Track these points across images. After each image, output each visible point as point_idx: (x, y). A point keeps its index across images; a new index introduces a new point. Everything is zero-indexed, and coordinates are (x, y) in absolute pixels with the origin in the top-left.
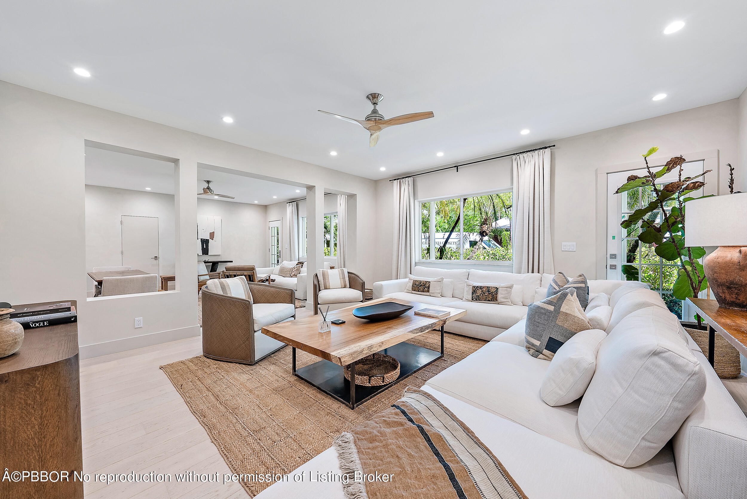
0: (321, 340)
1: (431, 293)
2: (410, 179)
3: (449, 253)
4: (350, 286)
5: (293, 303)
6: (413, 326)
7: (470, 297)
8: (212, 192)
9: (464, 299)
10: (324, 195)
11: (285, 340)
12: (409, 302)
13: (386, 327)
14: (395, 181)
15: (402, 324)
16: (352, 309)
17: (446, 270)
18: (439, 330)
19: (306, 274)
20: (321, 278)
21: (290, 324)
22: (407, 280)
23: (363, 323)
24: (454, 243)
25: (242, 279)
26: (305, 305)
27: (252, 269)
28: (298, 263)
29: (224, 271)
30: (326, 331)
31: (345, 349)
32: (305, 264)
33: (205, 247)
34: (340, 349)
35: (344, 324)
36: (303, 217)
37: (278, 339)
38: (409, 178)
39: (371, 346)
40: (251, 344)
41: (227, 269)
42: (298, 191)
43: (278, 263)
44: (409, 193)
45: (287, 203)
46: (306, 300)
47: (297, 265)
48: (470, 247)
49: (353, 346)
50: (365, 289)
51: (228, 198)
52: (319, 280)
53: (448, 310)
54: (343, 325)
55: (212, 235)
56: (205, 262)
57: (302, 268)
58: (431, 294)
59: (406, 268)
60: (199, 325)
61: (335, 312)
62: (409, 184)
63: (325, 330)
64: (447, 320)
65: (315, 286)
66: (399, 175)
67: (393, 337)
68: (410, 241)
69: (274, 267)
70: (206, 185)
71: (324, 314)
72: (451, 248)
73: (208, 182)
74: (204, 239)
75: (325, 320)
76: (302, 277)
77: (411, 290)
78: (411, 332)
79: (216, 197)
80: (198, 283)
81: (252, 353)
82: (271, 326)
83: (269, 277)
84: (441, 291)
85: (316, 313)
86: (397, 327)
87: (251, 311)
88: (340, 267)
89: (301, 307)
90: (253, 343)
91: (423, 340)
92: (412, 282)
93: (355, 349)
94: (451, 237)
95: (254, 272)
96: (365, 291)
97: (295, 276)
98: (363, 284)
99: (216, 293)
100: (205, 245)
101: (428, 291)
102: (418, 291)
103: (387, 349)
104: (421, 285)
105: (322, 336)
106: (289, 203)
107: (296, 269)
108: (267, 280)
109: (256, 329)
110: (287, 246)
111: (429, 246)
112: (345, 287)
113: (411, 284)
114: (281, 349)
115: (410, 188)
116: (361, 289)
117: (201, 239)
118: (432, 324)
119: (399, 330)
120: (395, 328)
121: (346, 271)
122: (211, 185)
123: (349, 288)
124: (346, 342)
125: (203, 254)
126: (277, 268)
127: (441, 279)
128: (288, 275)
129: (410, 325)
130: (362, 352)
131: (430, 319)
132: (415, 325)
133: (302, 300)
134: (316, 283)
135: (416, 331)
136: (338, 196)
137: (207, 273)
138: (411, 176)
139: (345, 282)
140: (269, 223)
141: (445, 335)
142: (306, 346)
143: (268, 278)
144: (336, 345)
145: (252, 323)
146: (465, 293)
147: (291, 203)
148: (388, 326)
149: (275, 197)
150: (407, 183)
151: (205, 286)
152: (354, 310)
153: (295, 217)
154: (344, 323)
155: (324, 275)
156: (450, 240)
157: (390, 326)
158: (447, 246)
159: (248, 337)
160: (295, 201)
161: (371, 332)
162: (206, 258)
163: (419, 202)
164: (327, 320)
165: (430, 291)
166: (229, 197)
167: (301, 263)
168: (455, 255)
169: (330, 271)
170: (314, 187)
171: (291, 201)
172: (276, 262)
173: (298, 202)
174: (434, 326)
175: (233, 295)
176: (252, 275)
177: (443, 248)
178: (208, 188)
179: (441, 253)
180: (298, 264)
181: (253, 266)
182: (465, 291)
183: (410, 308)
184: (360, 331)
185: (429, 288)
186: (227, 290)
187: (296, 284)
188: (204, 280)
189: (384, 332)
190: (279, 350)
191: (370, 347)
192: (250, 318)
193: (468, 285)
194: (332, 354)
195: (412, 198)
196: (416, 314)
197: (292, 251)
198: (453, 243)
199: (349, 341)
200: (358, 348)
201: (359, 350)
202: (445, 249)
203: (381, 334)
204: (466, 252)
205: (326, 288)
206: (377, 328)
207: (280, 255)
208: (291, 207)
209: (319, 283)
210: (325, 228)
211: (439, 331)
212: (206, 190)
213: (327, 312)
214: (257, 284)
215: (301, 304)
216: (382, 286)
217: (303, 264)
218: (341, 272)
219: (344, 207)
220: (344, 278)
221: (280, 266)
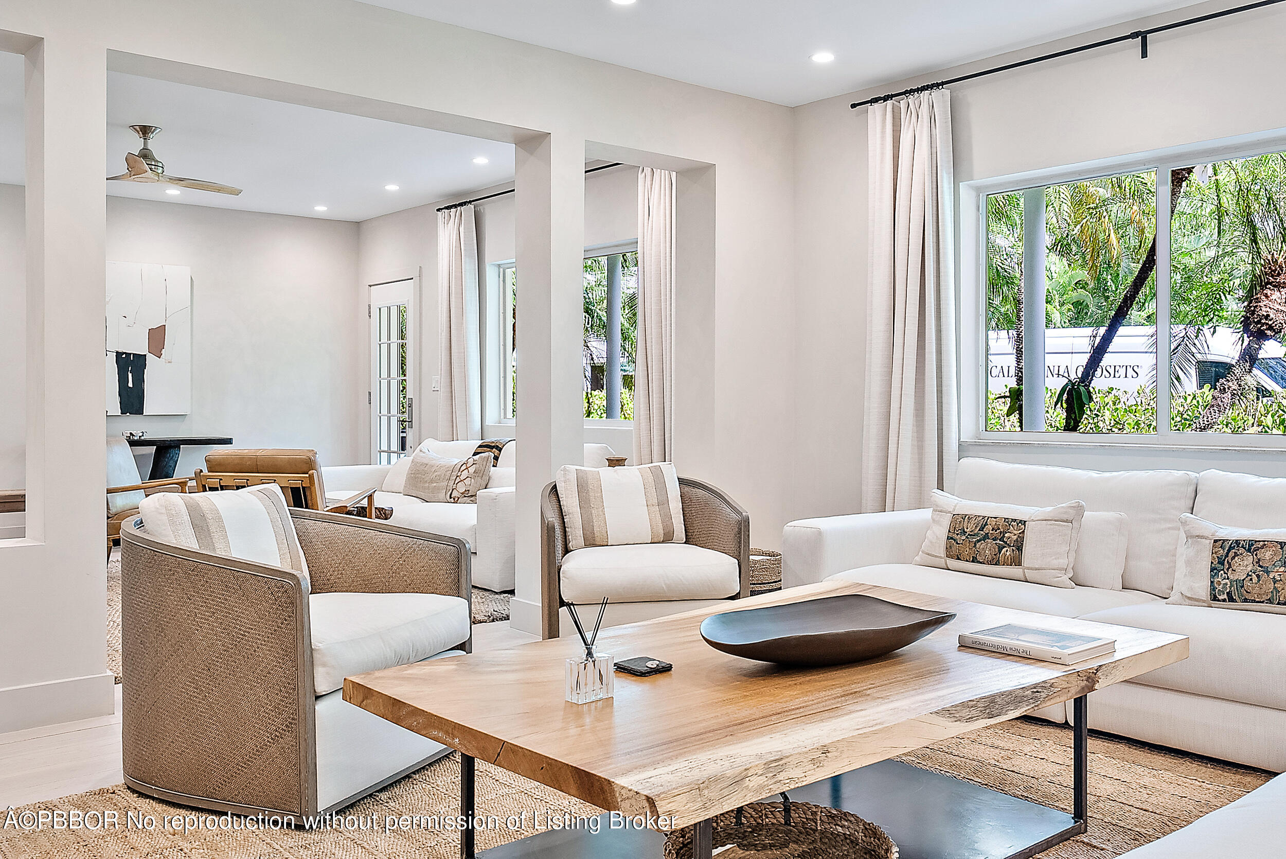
0: (573, 731)
1: (1028, 568)
2: (940, 97)
3: (1107, 413)
4: (686, 535)
5: (464, 592)
6: (952, 690)
7: (1202, 588)
8: (160, 170)
9: (1175, 596)
10: (586, 172)
11: (435, 728)
12: (937, 600)
13: (839, 691)
14: (876, 105)
15: (905, 684)
16: (699, 620)
17: (1094, 474)
18: (1066, 721)
19: (513, 489)
20: (570, 502)
21: (454, 667)
22: (926, 514)
23: (745, 676)
24: (1130, 370)
25: (269, 495)
26: (506, 612)
27: (307, 465)
28: (480, 446)
29: (201, 471)
30: (594, 698)
31: (671, 768)
32: (509, 451)
33: (130, 385)
34: (654, 764)
35: (665, 674)
36: (499, 266)
37: (408, 721)
38: (935, 93)
39: (775, 761)
40: (303, 743)
41: (214, 465)
42: (481, 161)
43: (403, 448)
44: (933, 155)
45: (438, 210)
46: (512, 592)
47: (475, 454)
48: (1201, 387)
49: (703, 756)
50: (748, 552)
51: (219, 191)
52: (564, 509)
53: (1106, 633)
54: (661, 679)
55: (157, 337)
56: (134, 443)
57: (493, 466)
58: (1030, 575)
59: (920, 473)
60: (109, 673)
61: (630, 631)
62: (932, 119)
63: (591, 693)
64: (1099, 674)
65: (548, 532)
66: (890, 81)
67: (871, 729)
68: (939, 352)
69: (389, 462)
70: (136, 144)
71: (589, 636)
72: (1114, 392)
73: (145, 131)
74: (128, 355)
75: (590, 654)
76: (494, 499)
77: (942, 553)
78: (949, 713)
79: (174, 192)
80: (108, 518)
81: (306, 781)
82: (377, 674)
83: (370, 497)
84: (1072, 559)
85: (552, 631)
86: (884, 694)
87: (303, 617)
88: (646, 457)
89: (493, 621)
90: (310, 741)
91: (993, 762)
92: (946, 521)
93: (712, 769)
94: (1117, 343)
95: (311, 478)
96: (751, 557)
97: (470, 496)
98: (743, 528)
99: (173, 542)
100: (130, 375)
101: (1016, 561)
102: (974, 560)
103: (843, 777)
104: (986, 537)
105: (579, 715)
106: (446, 211)
107: (472, 470)
108: (362, 512)
109: (321, 689)
110: (436, 379)
111: (1020, 380)
112: (668, 538)
113: (941, 532)
114: (414, 773)
115: (938, 132)
116: (732, 545)
117: (117, 352)
118: (1035, 686)
119: (892, 706)
120: (875, 695)
121: (671, 474)
122: (155, 144)
123: (685, 543)
124: (677, 740)
125: (121, 413)
126: (402, 464)
127: (1072, 511)
128: (442, 495)
129: (942, 689)
130: (739, 781)
131: (1027, 667)
132: (964, 687)
133: (497, 593)
134: (552, 517)
135: (965, 713)
136: (641, 177)
137: (139, 482)
138: (943, 83)
139: (667, 517)
140: (369, 292)
141: (1091, 744)
142: (515, 750)
143: (365, 503)
144: (638, 751)
145: (308, 664)
146: (1181, 570)
147: (453, 210)
148: (847, 688)
149: (392, 188)
150: (924, 111)
151: (136, 518)
152: (706, 622)
153: (470, 267)
154: (665, 669)
155: (582, 487)
156: (1108, 360)
157: (855, 688)
158: (1099, 383)
159: (293, 719)
160: (470, 202)
161: (778, 707)
162: (137, 426)
163: (978, 190)
164: (599, 655)
165: (1026, 561)
166: (219, 189)
167: (492, 447)
168: (1130, 421)
169: (608, 474)
170: (548, 138)
171: (456, 202)
172: (395, 446)
173: (480, 205)
174: (1043, 695)
175: (237, 554)
176: (303, 488)
177: (1082, 389)
178: (145, 155)
179: (1070, 410)
180: (480, 450)
181: (310, 455)
182: (1181, 564)
183: (940, 620)
184: (730, 701)
185: (1020, 549)
186: (216, 536)
187: (474, 530)
188: (128, 508)
189: (832, 711)
190: (408, 777)
191: (775, 765)
192: (300, 645)
193: (1192, 537)
194: (620, 781)
195: (945, 175)
196: (966, 645)
197: (458, 400)
198: (1122, 372)
199: (687, 737)
200: (727, 764)
201: (729, 773)
202: (1089, 392)
203: (818, 717)
204: (1181, 409)
205: (591, 542)
206: (805, 694)
207: (411, 415)
208: (452, 225)
209: (564, 523)
210: (587, 311)
211: (1065, 725)
212: (136, 161)
213: (597, 629)
214: (323, 519)
215: (494, 605)
216: (819, 534)
217: (500, 450)
218: (651, 479)
219: (662, 222)
220: (663, 503)
221: (412, 458)
